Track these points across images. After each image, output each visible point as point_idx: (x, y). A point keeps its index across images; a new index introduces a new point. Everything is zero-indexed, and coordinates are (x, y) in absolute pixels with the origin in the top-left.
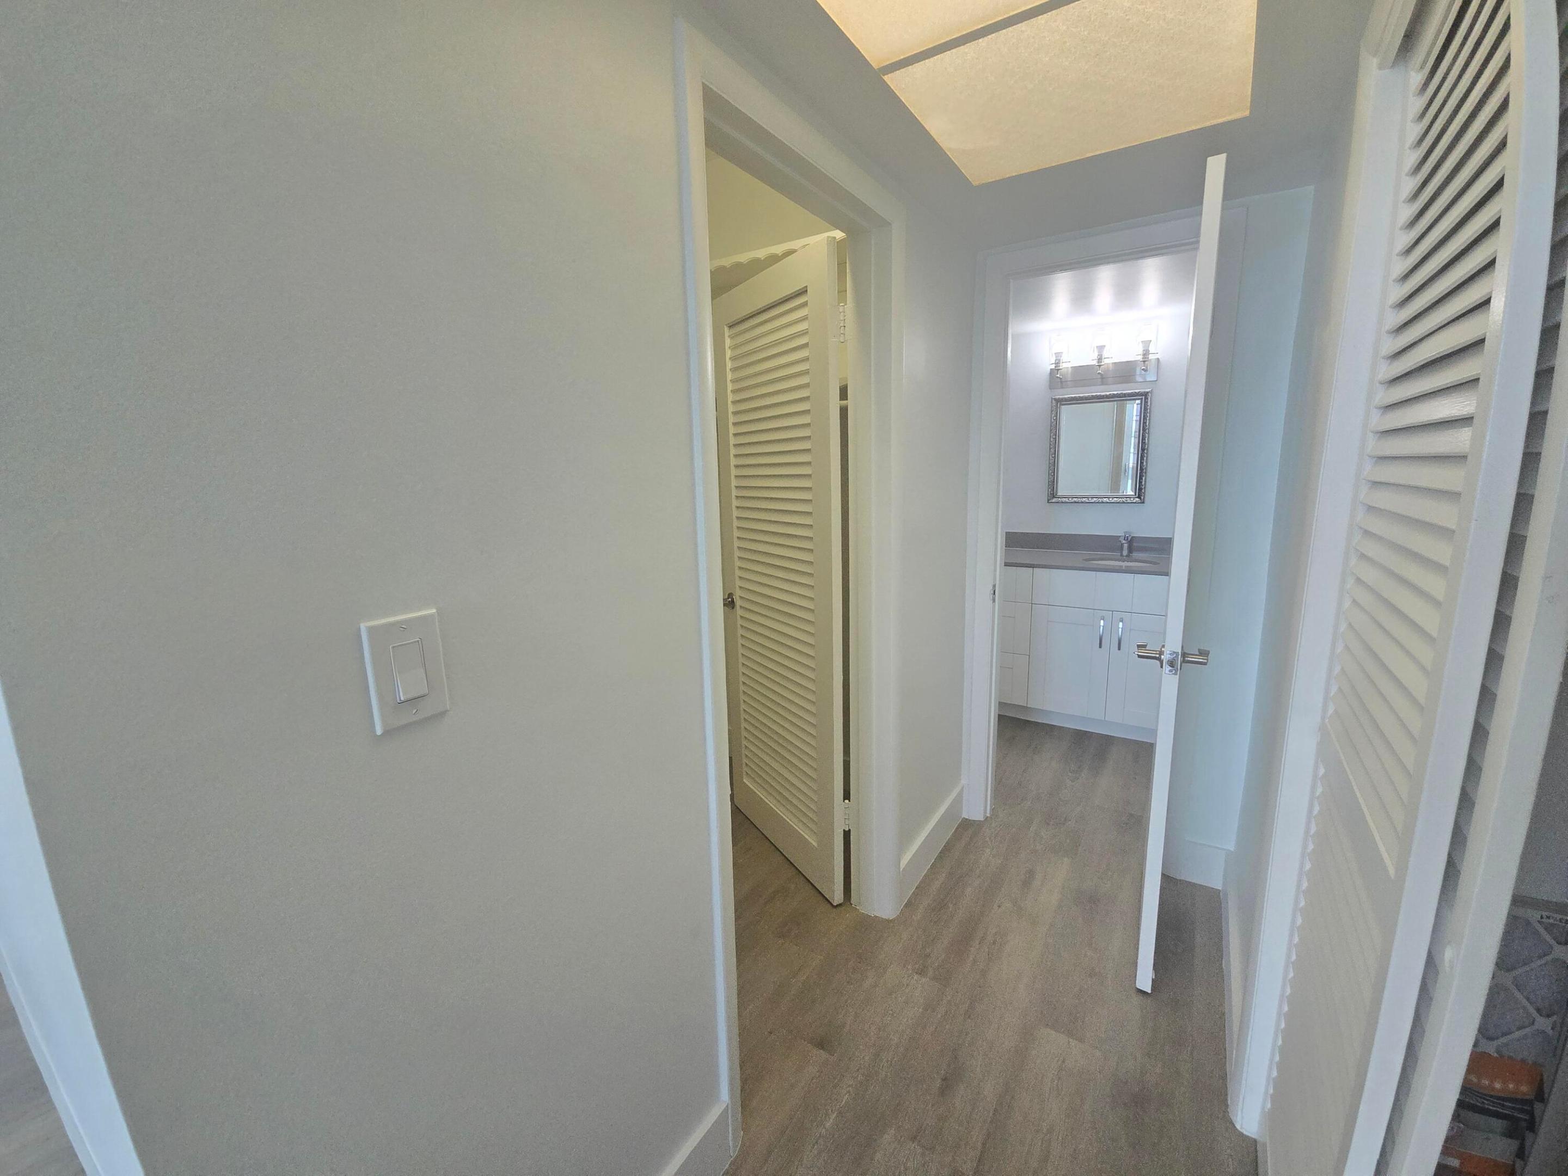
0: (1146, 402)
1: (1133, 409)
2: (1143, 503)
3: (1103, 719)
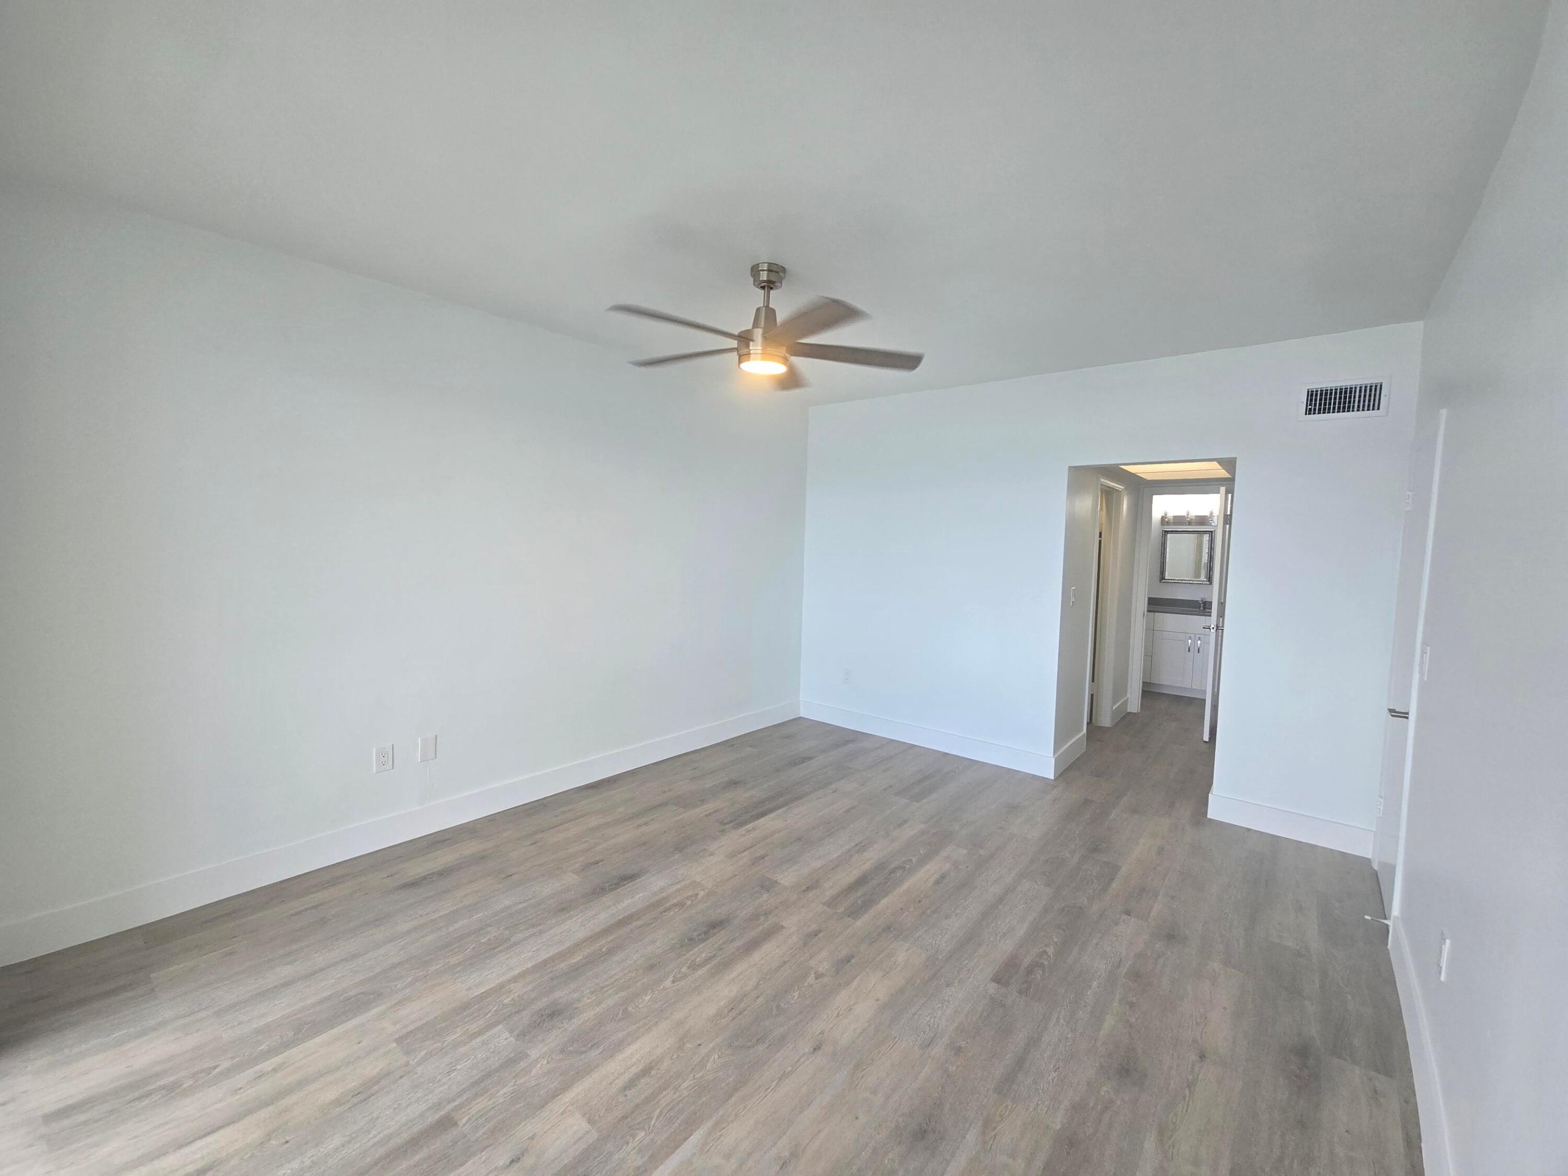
0: (1212, 536)
1: (1206, 538)
2: (1211, 584)
3: (1190, 687)
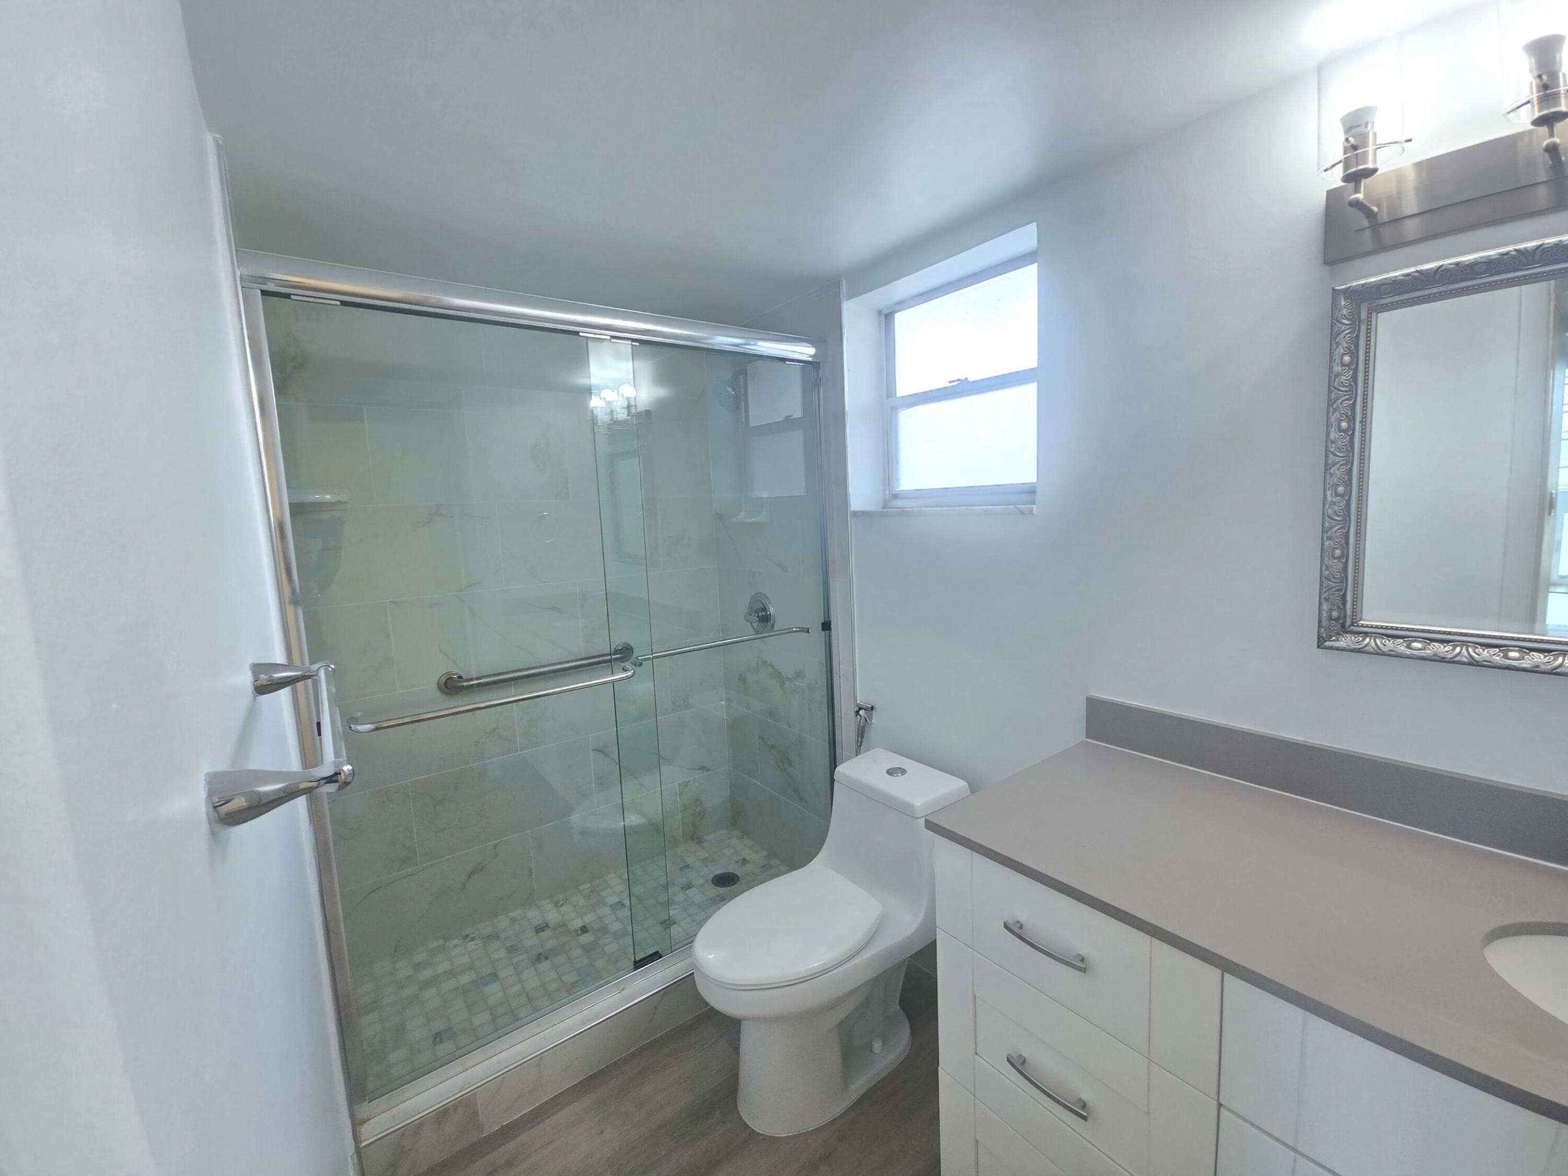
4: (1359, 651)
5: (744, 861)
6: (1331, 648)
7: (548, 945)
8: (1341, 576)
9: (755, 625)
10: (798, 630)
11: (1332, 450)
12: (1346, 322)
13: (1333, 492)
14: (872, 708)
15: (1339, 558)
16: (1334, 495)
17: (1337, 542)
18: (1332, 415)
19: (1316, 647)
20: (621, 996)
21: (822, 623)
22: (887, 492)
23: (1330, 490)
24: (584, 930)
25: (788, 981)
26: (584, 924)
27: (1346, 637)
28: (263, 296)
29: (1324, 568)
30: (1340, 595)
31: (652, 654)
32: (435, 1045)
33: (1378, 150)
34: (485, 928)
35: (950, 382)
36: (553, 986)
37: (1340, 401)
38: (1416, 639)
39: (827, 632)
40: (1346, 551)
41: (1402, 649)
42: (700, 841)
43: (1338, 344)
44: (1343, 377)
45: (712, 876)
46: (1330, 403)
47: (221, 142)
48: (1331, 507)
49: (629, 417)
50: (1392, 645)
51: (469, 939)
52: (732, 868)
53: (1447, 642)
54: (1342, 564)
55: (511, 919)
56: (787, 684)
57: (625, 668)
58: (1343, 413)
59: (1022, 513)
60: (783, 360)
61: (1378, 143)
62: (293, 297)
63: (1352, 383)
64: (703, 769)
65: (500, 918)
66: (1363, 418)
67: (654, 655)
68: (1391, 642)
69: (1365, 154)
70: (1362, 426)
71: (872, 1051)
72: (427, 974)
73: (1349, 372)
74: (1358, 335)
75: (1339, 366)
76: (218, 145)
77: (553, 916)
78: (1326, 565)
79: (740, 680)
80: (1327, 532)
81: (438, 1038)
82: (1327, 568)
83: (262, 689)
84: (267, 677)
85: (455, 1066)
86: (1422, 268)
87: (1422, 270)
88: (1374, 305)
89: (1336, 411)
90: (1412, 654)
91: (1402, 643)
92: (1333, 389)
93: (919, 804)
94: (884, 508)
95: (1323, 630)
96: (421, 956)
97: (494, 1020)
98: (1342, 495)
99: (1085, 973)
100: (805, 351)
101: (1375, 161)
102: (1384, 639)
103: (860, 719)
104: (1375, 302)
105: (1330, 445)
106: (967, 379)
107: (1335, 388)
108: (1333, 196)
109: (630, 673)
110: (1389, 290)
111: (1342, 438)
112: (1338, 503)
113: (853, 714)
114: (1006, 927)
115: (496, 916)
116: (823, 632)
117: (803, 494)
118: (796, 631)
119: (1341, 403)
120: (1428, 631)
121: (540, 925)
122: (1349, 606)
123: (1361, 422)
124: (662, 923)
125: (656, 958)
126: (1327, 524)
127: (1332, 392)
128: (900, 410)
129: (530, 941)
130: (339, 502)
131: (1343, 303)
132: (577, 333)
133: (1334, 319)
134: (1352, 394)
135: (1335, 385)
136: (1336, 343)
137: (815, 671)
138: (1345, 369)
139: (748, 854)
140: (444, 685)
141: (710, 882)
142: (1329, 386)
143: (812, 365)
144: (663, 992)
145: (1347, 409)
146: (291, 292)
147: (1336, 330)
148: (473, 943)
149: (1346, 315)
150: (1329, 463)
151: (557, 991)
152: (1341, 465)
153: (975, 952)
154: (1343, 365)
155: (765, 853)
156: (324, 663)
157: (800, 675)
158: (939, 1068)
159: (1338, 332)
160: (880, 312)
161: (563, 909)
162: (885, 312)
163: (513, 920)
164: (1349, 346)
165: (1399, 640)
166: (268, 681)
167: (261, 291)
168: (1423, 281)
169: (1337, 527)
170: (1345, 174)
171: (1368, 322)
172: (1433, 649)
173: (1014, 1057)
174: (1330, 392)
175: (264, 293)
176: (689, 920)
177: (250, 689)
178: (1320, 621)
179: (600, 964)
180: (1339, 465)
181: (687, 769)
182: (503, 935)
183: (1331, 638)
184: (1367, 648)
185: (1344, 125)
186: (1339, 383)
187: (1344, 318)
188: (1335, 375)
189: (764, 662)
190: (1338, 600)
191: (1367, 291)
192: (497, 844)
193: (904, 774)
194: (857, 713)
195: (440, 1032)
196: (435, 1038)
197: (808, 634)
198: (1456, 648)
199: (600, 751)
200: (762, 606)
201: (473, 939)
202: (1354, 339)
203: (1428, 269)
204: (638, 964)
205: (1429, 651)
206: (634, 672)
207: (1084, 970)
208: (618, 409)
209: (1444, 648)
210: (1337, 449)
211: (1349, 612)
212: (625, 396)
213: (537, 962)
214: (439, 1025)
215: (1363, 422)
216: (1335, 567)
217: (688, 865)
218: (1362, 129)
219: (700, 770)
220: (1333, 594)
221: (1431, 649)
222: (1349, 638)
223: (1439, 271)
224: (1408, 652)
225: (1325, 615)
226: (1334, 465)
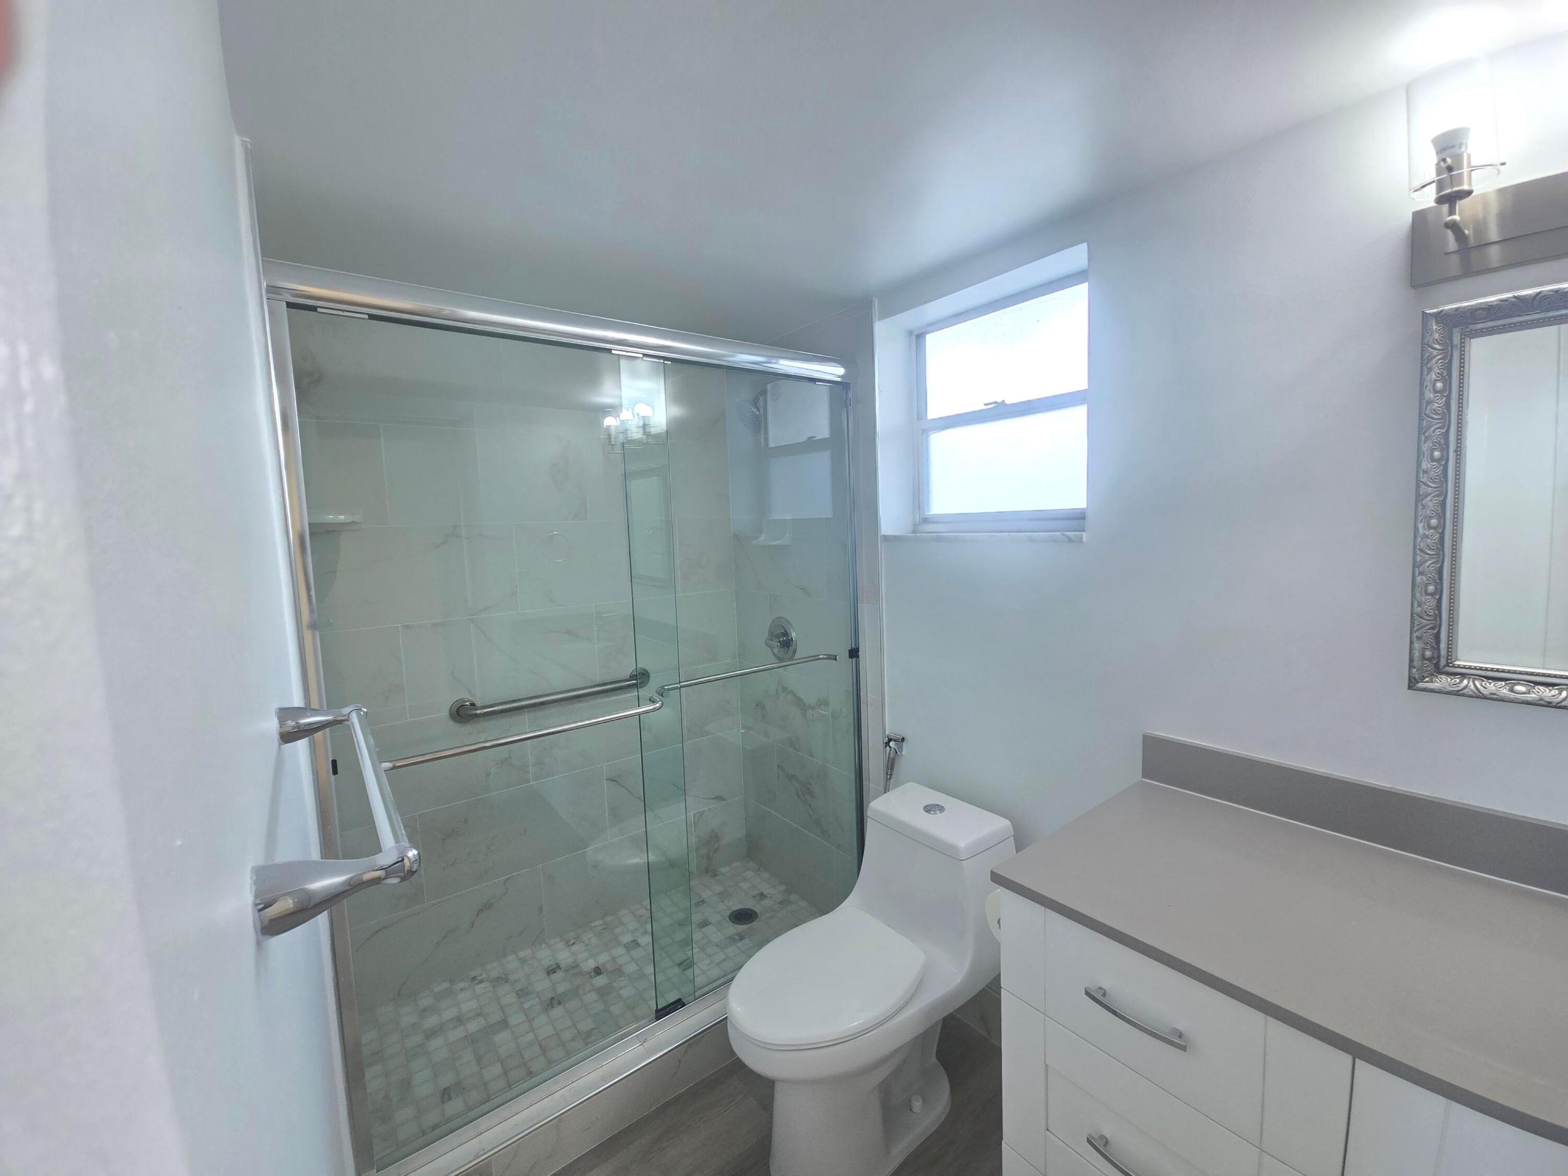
4: (1457, 693)
5: (762, 896)
6: (1425, 690)
7: (561, 988)
8: (1435, 613)
9: (776, 650)
10: (825, 657)
11: (1424, 480)
12: (1437, 346)
13: (1426, 524)
14: (903, 739)
15: (1432, 594)
16: (1426, 528)
17: (1430, 577)
18: (1424, 444)
19: (1407, 688)
20: (643, 1048)
21: (849, 650)
22: (918, 516)
23: (1423, 523)
24: (598, 971)
25: (830, 1041)
26: (597, 966)
27: (1440, 678)
28: (290, 309)
29: (1416, 605)
30: (1433, 634)
31: (680, 683)
32: (443, 1102)
33: (1472, 172)
34: (494, 970)
35: (985, 405)
36: (567, 1035)
37: (1433, 429)
38: (1518, 682)
39: (854, 659)
40: (1439, 587)
41: (1505, 692)
42: (715, 875)
43: (1430, 370)
44: (1435, 404)
45: (729, 912)
46: (1421, 431)
47: (249, 146)
48: (1424, 540)
49: (644, 436)
50: (1494, 688)
51: (476, 981)
52: (750, 904)
53: (1553, 685)
54: (1436, 601)
55: (520, 959)
56: (809, 712)
57: (652, 698)
58: (1436, 442)
59: (1070, 540)
60: (813, 380)
61: (1473, 164)
62: (319, 310)
63: (1445, 410)
64: (719, 798)
65: (510, 958)
66: (1457, 447)
67: (681, 684)
68: (1492, 684)
69: (1460, 176)
70: (1457, 455)
71: (911, 1110)
72: (432, 1021)
73: (1442, 399)
74: (1451, 361)
75: (1431, 392)
76: (246, 148)
77: (564, 957)
78: (1418, 601)
79: (758, 707)
80: (1419, 567)
81: (446, 1094)
82: (1420, 605)
83: (287, 737)
84: (294, 723)
85: (469, 1130)
86: (1519, 294)
87: (1520, 296)
88: (1468, 330)
89: (1427, 441)
90: (1516, 698)
91: (1505, 686)
92: (1424, 416)
93: (962, 845)
94: (914, 532)
95: (1415, 670)
96: (425, 1002)
97: (505, 1073)
98: (1435, 528)
99: (1185, 1051)
100: (834, 371)
101: (1470, 183)
102: (1484, 681)
103: (890, 750)
104: (1468, 327)
105: (1421, 476)
106: (1004, 401)
107: (1426, 415)
108: (1420, 218)
109: (658, 705)
110: (1484, 315)
111: (1435, 468)
112: (1431, 536)
113: (881, 746)
114: (1087, 993)
115: (505, 956)
116: (851, 659)
117: (829, 517)
118: (823, 659)
119: (1434, 431)
120: (1532, 674)
121: (551, 966)
122: (1443, 645)
123: (1456, 451)
124: (679, 965)
125: (679, 1006)
126: (1418, 559)
127: (1423, 420)
128: (931, 432)
129: (542, 984)
130: (353, 523)
131: (1435, 327)
132: (609, 350)
133: (1425, 344)
134: (1445, 422)
135: (1427, 412)
136: (1428, 368)
137: (840, 702)
138: (1438, 396)
139: (768, 890)
140: (456, 713)
141: (728, 919)
142: (1420, 413)
143: (841, 387)
144: (687, 1044)
145: (1441, 438)
146: (317, 305)
147: (1428, 354)
148: (482, 985)
149: (1438, 340)
150: (1421, 493)
151: (572, 1040)
152: (1434, 497)
153: (1047, 1018)
154: (1435, 391)
155: (783, 888)
156: (356, 706)
157: (824, 703)
158: (1003, 1142)
159: (1430, 358)
160: (911, 333)
161: (574, 948)
162: (916, 332)
163: (523, 961)
164: (1442, 372)
165: (1500, 683)
166: (294, 728)
167: (287, 302)
168: (1520, 306)
169: (1430, 562)
170: (1438, 195)
171: (1461, 347)
172: (1538, 692)
173: (1096, 1137)
174: (1421, 419)
175: (290, 305)
176: (708, 961)
177: (276, 737)
178: (1411, 660)
179: (616, 1009)
180: (1432, 496)
181: (703, 799)
182: (512, 977)
183: (1425, 679)
184: (1465, 691)
185: (1435, 146)
186: (1431, 410)
187: (1436, 343)
188: (1427, 402)
189: (784, 689)
190: (1431, 638)
191: (1461, 316)
192: (507, 880)
193: (942, 812)
194: (887, 744)
195: (448, 1087)
196: (443, 1094)
197: (835, 661)
198: (1562, 691)
199: (614, 780)
200: (783, 631)
201: (481, 982)
202: (1446, 365)
203: (1526, 295)
204: (661, 1013)
205: (1534, 695)
206: (662, 703)
207: (1184, 1048)
208: (634, 429)
209: (1550, 692)
210: (1430, 480)
211: (1443, 652)
212: (641, 415)
213: (549, 1008)
214: (447, 1080)
215: (1458, 452)
216: (1429, 603)
217: (703, 900)
218: (1456, 151)
219: (715, 800)
220: (1425, 633)
221: (1536, 692)
222: (1445, 680)
223: (1537, 298)
224: (1512, 695)
225: (1417, 654)
226: (1426, 496)
